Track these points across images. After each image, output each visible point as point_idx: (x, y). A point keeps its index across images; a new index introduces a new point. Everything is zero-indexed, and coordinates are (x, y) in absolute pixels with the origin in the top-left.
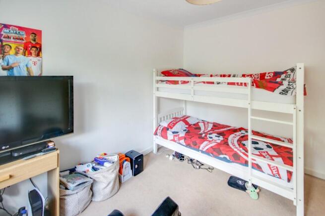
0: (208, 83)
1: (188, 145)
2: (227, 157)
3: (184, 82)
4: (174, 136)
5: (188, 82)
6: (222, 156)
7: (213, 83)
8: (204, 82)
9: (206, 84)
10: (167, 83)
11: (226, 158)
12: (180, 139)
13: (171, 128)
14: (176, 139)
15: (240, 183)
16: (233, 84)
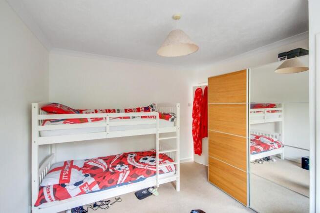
0: (125, 118)
1: (103, 188)
2: (142, 176)
3: (97, 120)
4: (80, 188)
5: (101, 119)
6: (138, 178)
7: (129, 118)
8: (121, 118)
9: (123, 120)
10: (65, 123)
11: (141, 178)
12: (91, 186)
13: (68, 181)
14: (85, 189)
15: (144, 192)
16: (145, 117)
